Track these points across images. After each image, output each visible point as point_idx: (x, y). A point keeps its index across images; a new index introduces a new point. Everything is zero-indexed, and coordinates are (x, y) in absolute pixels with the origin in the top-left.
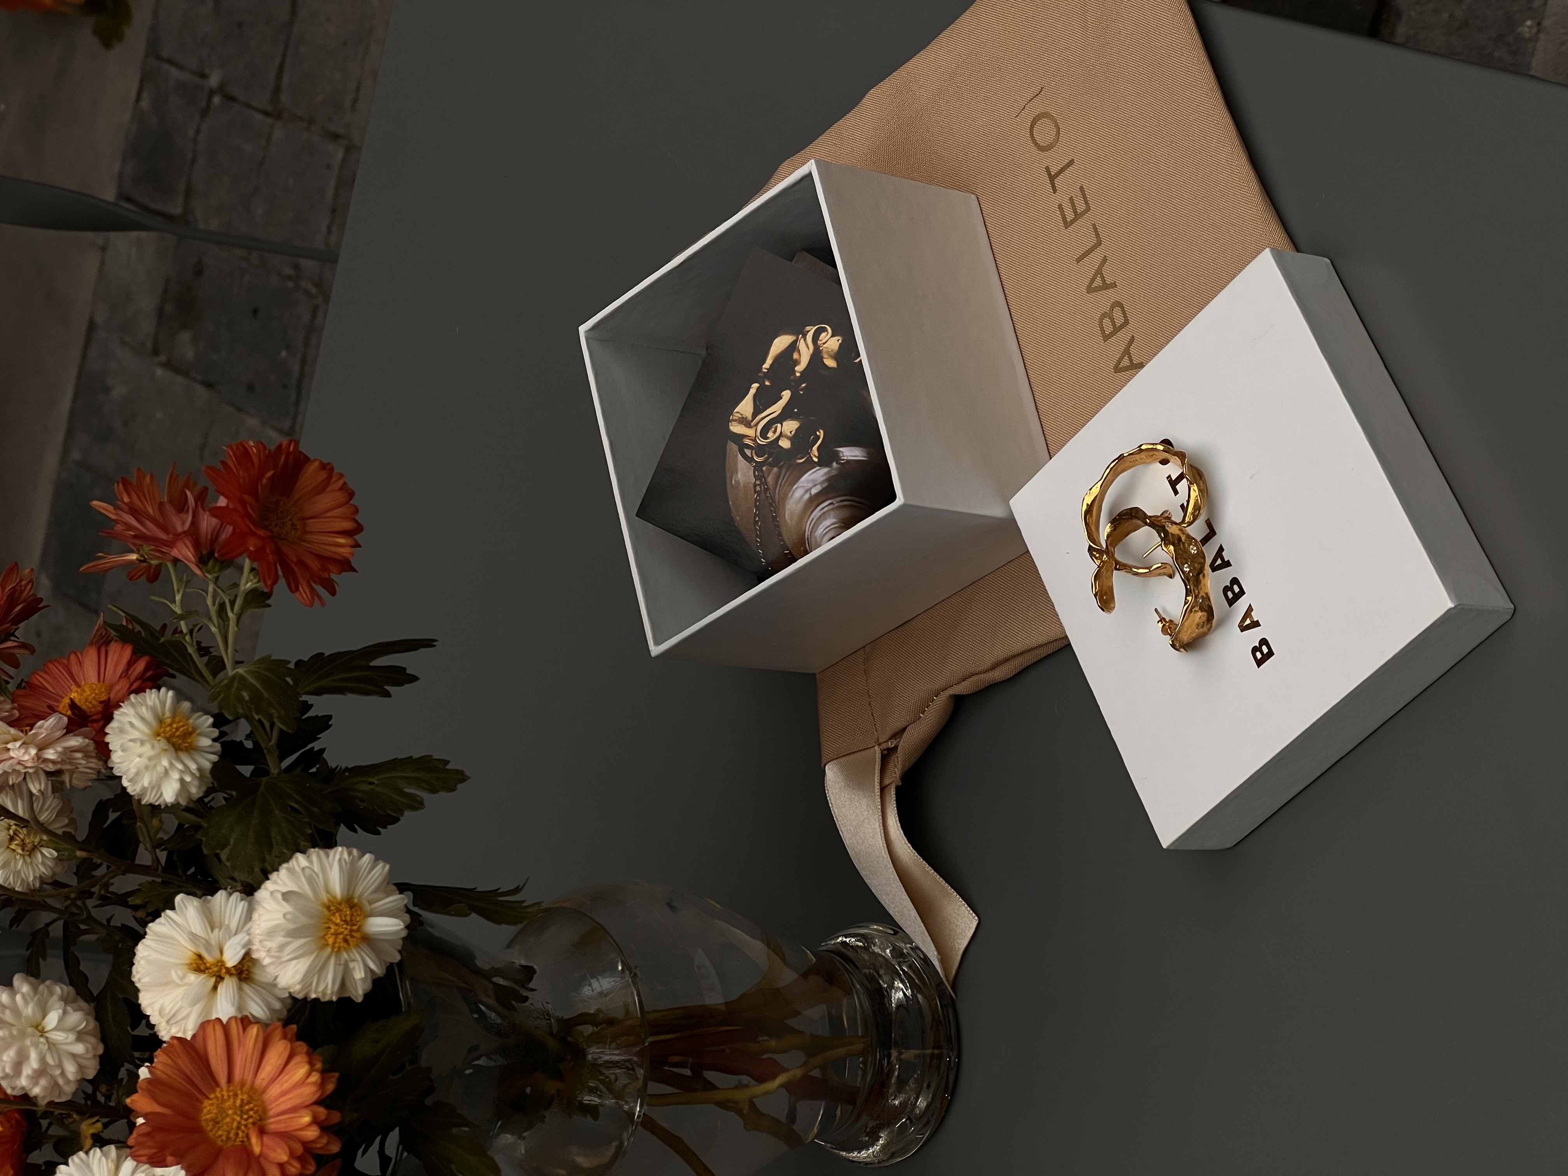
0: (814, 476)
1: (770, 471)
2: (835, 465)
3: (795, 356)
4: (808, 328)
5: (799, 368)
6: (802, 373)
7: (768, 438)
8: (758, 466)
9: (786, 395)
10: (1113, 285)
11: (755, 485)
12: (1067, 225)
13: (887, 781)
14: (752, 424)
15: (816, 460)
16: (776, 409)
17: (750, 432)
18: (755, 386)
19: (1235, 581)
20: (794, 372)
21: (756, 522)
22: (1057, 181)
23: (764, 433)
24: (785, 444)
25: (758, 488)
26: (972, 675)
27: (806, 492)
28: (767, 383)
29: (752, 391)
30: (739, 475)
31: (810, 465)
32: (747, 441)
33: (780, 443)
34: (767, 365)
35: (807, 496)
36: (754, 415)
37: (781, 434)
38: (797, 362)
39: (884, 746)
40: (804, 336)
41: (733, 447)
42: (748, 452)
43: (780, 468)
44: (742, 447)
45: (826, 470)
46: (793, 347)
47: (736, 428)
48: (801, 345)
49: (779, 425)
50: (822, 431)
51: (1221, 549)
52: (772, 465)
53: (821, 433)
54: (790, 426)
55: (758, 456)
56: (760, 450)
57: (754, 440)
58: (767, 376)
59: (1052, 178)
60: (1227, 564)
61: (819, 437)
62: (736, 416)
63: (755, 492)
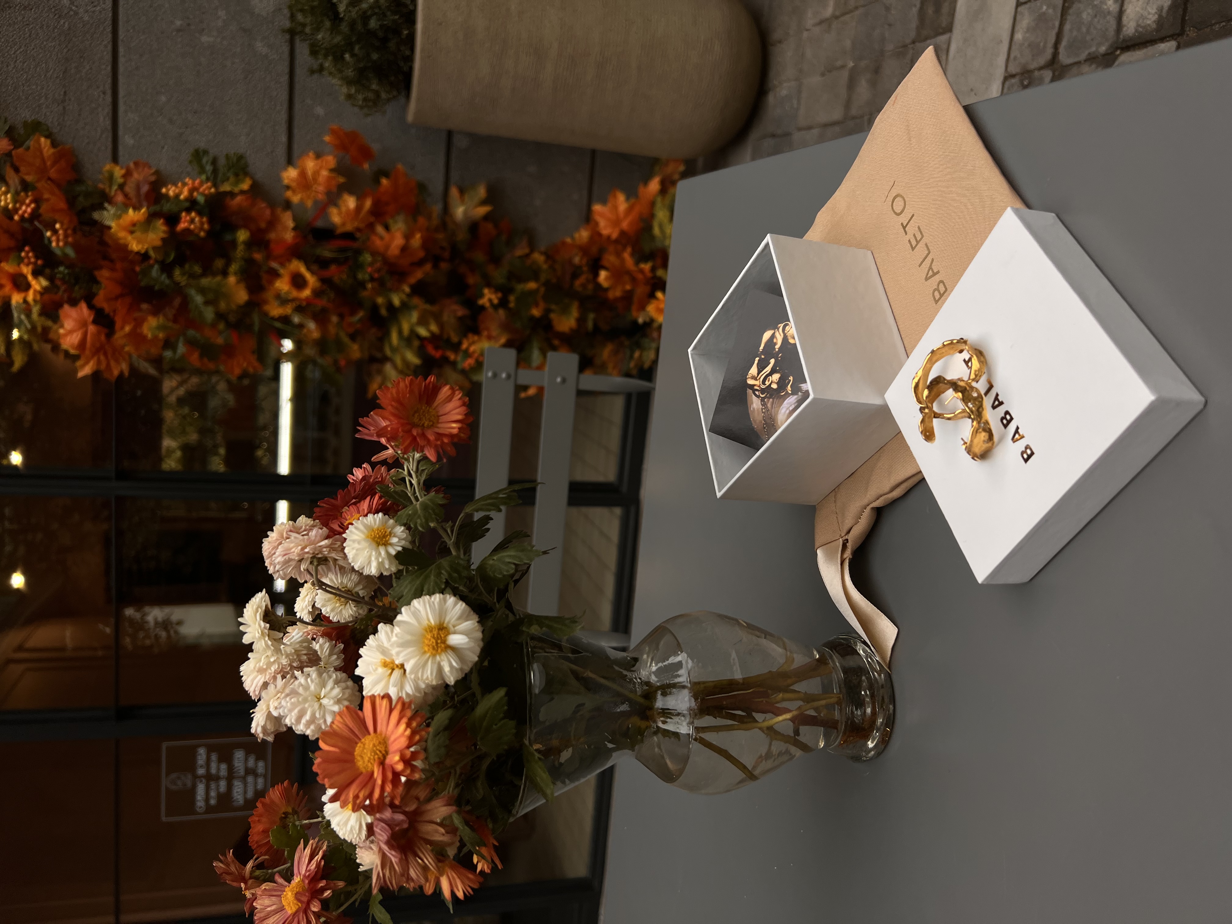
0: (790, 401)
1: (768, 401)
2: (800, 393)
3: (775, 341)
4: (779, 325)
5: (777, 347)
6: (779, 349)
7: (765, 385)
8: (763, 400)
9: (772, 361)
10: (938, 272)
11: (762, 409)
12: (913, 249)
13: (845, 556)
14: (758, 378)
15: (790, 392)
16: (768, 369)
17: (757, 383)
18: (757, 359)
19: (1007, 413)
20: (775, 349)
21: (764, 428)
22: (906, 229)
23: (764, 382)
24: (774, 386)
25: (764, 410)
26: (881, 496)
27: (787, 409)
28: (763, 357)
29: (756, 362)
30: (754, 405)
31: (787, 395)
32: (756, 388)
33: (772, 386)
34: (761, 348)
35: (788, 411)
36: (758, 374)
37: (772, 382)
38: (775, 344)
39: (844, 538)
40: (778, 329)
41: (750, 391)
42: (757, 393)
43: (773, 399)
44: (754, 391)
45: (796, 397)
46: (773, 336)
47: (750, 382)
48: (777, 334)
49: (770, 377)
50: (791, 377)
51: (997, 395)
52: (769, 398)
53: (791, 378)
54: (776, 377)
55: (762, 394)
56: (762, 391)
57: (759, 386)
58: (762, 353)
59: (904, 228)
60: (1001, 403)
61: (790, 380)
62: (749, 376)
63: (763, 412)
